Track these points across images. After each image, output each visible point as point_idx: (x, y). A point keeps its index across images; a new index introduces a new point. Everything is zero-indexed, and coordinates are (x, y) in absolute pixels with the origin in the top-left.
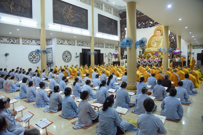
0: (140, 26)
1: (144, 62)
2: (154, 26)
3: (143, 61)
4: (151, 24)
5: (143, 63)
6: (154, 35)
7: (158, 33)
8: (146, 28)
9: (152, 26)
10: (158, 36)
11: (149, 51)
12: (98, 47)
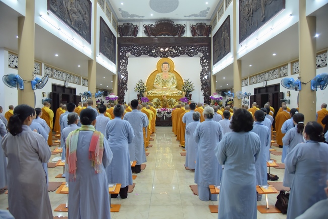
0: (154, 53)
1: (168, 113)
2: (178, 56)
3: (166, 111)
4: (174, 53)
5: (166, 114)
6: (156, 71)
7: (165, 67)
8: (165, 57)
9: (174, 57)
10: (165, 72)
11: (155, 95)
12: (73, 83)
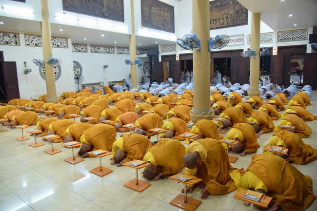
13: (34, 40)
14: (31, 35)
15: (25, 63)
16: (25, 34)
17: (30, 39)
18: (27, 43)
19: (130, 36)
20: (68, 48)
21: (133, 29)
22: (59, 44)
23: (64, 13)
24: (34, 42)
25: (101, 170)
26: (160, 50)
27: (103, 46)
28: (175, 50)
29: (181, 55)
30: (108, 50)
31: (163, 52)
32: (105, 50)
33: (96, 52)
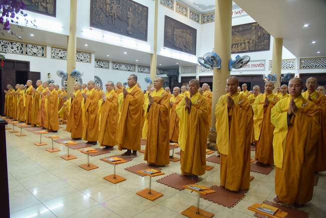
13: (60, 53)
14: (58, 48)
15: (49, 74)
16: (52, 47)
17: (56, 52)
18: (53, 55)
19: (152, 55)
20: (91, 63)
21: (155, 49)
22: (83, 58)
23: (91, 29)
24: (60, 55)
25: (115, 178)
26: (180, 71)
27: (125, 64)
28: (195, 72)
29: (200, 77)
30: (129, 68)
31: (183, 73)
32: (126, 68)
33: (117, 69)
